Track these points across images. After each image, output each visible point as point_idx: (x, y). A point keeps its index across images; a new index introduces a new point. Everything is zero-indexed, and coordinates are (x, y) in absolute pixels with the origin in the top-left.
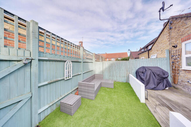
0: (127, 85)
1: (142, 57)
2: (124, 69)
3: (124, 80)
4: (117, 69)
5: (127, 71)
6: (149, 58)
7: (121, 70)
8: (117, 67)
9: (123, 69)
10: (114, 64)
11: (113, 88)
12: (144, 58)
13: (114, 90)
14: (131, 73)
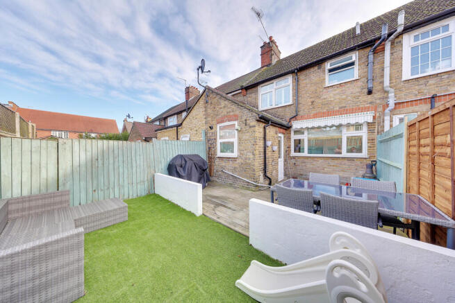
0: (154, 198)
1: (165, 136)
2: (142, 164)
3: (141, 190)
4: (121, 164)
5: (149, 167)
6: (177, 139)
7: (134, 165)
8: (121, 158)
9: (138, 162)
10: (111, 151)
11: (127, 218)
12: (167, 138)
13: (133, 223)
14: (157, 170)
